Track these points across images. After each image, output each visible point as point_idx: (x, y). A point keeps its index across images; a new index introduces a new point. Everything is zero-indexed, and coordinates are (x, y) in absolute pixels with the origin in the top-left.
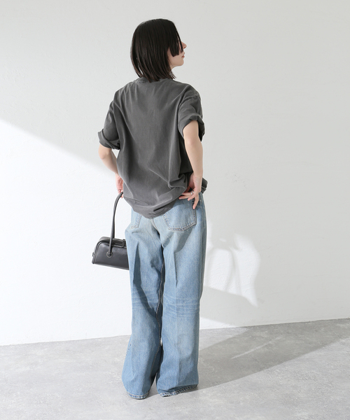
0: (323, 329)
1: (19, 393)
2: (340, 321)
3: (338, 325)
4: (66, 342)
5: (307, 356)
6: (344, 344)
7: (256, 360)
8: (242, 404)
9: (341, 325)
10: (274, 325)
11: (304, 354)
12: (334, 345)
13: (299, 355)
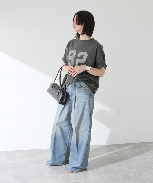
0: (141, 146)
1: (8, 173)
2: (149, 143)
3: (148, 145)
4: (30, 150)
5: (134, 158)
6: (150, 153)
7: (112, 160)
8: (106, 179)
9: (149, 145)
10: (120, 144)
11: (133, 157)
12: (146, 153)
13: (131, 157)
